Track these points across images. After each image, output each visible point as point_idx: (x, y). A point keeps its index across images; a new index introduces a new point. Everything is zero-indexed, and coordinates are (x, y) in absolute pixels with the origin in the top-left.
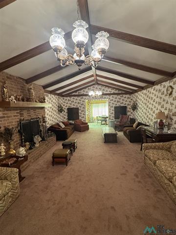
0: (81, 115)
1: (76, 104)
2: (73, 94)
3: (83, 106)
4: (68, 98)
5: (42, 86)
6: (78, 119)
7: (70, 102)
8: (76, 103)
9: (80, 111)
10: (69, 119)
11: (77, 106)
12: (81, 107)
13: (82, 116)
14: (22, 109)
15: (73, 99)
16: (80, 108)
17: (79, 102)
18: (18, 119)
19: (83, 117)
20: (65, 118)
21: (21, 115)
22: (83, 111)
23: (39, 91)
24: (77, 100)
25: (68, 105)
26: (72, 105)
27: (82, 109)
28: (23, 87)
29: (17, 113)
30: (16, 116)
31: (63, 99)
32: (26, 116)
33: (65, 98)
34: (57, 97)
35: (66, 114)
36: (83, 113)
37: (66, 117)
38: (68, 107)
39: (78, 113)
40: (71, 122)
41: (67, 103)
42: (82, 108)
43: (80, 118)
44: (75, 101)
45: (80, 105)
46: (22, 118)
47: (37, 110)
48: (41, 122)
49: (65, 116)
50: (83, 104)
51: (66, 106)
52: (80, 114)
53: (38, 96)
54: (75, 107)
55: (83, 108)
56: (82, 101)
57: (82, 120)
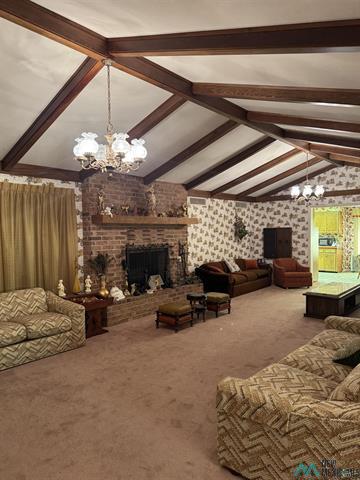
0: (297, 245)
1: (285, 219)
2: (279, 194)
3: (302, 224)
4: (268, 205)
5: (183, 185)
6: (290, 256)
7: (271, 214)
8: (285, 215)
9: (294, 238)
10: (266, 255)
11: (287, 224)
12: (296, 226)
13: (301, 249)
14: (132, 227)
15: (279, 205)
16: (294, 229)
17: (294, 212)
18: (123, 242)
19: (303, 253)
20: (257, 252)
21: (131, 237)
22: (302, 236)
23: (175, 195)
24: (287, 207)
25: (266, 221)
26: (276, 221)
27: (300, 232)
28: (137, 191)
29: (122, 233)
30: (120, 238)
31: (256, 207)
32: (140, 240)
33: (260, 205)
34: (234, 203)
35: (261, 243)
36: (302, 241)
37: (261, 251)
38: (265, 227)
39: (289, 242)
40: (270, 262)
41: (265, 217)
42: (299, 229)
43: (295, 254)
44: (283, 212)
45: (295, 221)
46: (131, 242)
47: (166, 230)
48: (173, 253)
49: (256, 248)
50: (303, 220)
51: (262, 224)
52: (294, 245)
53: (170, 203)
54: (282, 226)
55: (304, 229)
56: (300, 212)
57: (300, 262)
